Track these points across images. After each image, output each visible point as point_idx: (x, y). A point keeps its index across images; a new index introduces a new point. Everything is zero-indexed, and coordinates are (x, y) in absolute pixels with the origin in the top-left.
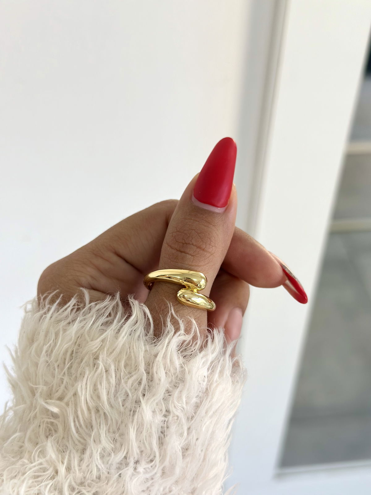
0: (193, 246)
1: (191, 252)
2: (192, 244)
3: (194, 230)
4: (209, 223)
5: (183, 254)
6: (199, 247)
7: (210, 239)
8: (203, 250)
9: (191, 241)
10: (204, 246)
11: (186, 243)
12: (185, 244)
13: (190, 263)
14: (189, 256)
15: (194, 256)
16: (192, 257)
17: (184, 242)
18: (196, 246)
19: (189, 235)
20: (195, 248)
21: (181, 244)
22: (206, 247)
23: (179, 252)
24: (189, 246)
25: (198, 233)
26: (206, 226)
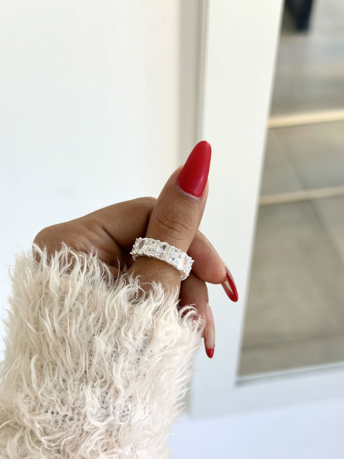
1: (178, 229)
2: (179, 223)
3: (181, 212)
4: (190, 207)
5: (172, 229)
6: (183, 226)
8: (186, 228)
9: (178, 220)
10: (186, 225)
11: (174, 222)
13: (176, 237)
14: (176, 232)
15: (180, 232)
16: (178, 233)
17: (173, 221)
18: (181, 224)
19: (176, 215)
20: (180, 226)
21: (171, 222)
22: (188, 226)
23: (168, 228)
24: (176, 224)
25: (183, 215)
26: (188, 210)
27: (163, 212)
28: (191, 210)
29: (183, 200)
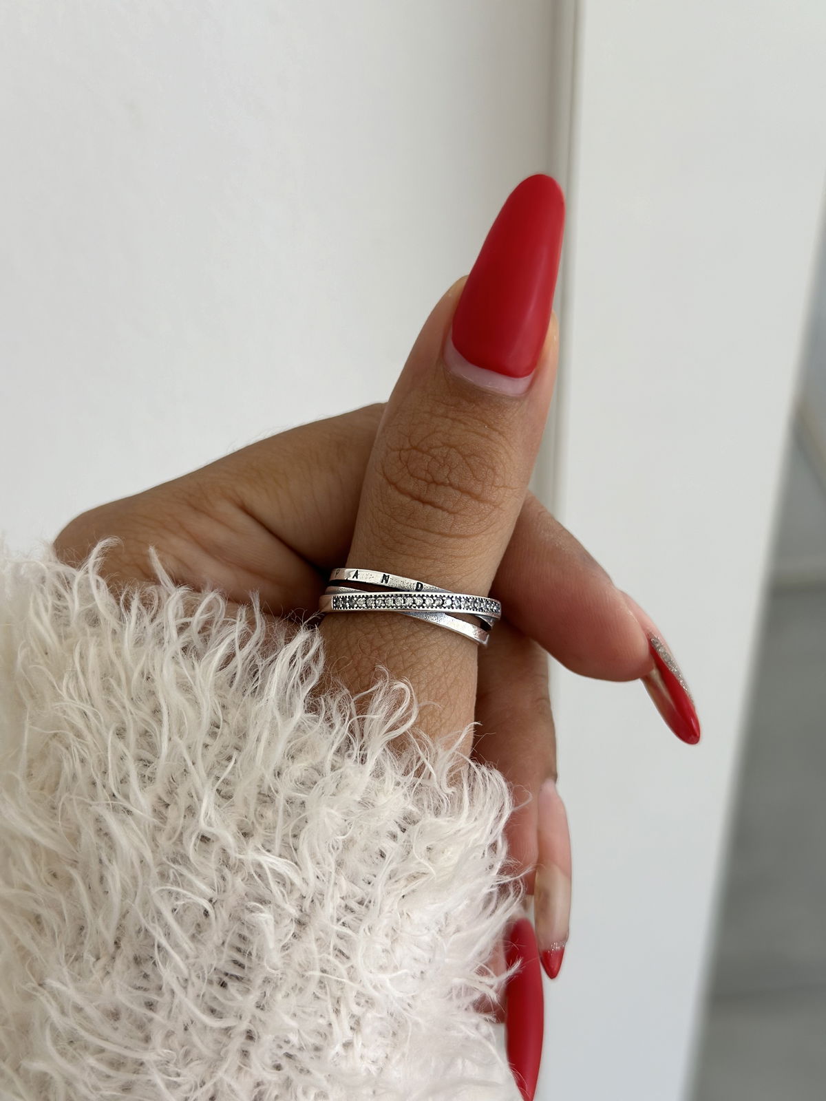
0: (451, 491)
1: (449, 505)
3: (454, 447)
5: (429, 508)
6: (465, 492)
7: (493, 469)
8: (477, 498)
9: (448, 477)
10: (478, 489)
11: (435, 482)
12: (433, 486)
13: (446, 531)
14: (443, 515)
15: (457, 513)
16: (451, 517)
17: (429, 478)
18: (459, 489)
19: (442, 460)
20: (457, 494)
21: (423, 483)
22: (482, 491)
23: (417, 502)
24: (441, 489)
25: (464, 456)
26: (483, 436)
27: (400, 451)
28: (495, 435)
29: (464, 403)
